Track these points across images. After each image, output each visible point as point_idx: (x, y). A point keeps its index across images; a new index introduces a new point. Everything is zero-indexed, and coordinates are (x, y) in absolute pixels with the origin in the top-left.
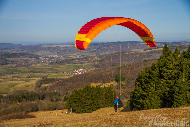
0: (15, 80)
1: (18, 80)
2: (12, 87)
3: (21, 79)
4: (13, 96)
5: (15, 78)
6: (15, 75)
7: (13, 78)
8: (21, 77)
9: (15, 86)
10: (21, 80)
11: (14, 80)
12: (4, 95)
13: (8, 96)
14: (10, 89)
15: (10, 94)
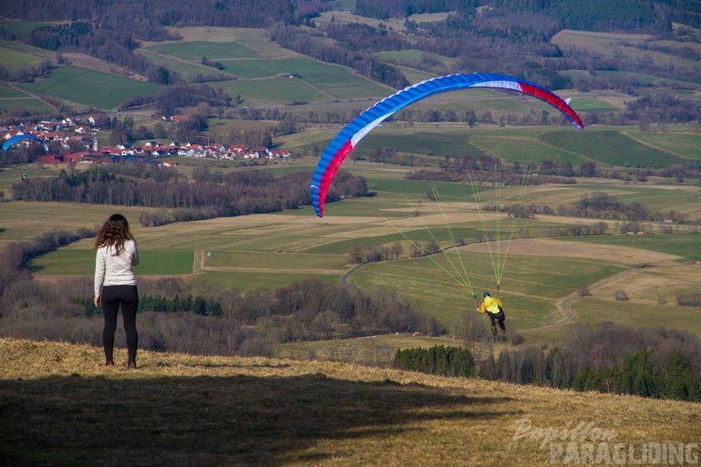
0: (598, 234)
1: (624, 238)
2: (565, 294)
3: (655, 226)
4: (556, 368)
5: (606, 217)
6: (610, 193)
7: (586, 216)
8: (658, 218)
9: (596, 289)
10: (650, 242)
11: (588, 228)
12: (492, 350)
13: (522, 360)
14: (544, 308)
15: (538, 345)
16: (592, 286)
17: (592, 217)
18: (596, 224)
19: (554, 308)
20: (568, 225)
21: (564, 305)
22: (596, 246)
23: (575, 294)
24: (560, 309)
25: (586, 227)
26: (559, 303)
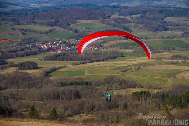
0: (177, 63)
1: (183, 64)
2: (170, 77)
4: (170, 95)
5: (178, 59)
6: (179, 54)
7: (174, 59)
11: (175, 62)
12: (154, 91)
13: (162, 93)
14: (166, 81)
15: (165, 89)
16: (176, 75)
17: (175, 59)
18: (176, 61)
19: (168, 81)
20: (170, 62)
21: (170, 80)
22: (177, 66)
23: (172, 77)
24: (169, 81)
25: (174, 62)
26: (169, 79)
